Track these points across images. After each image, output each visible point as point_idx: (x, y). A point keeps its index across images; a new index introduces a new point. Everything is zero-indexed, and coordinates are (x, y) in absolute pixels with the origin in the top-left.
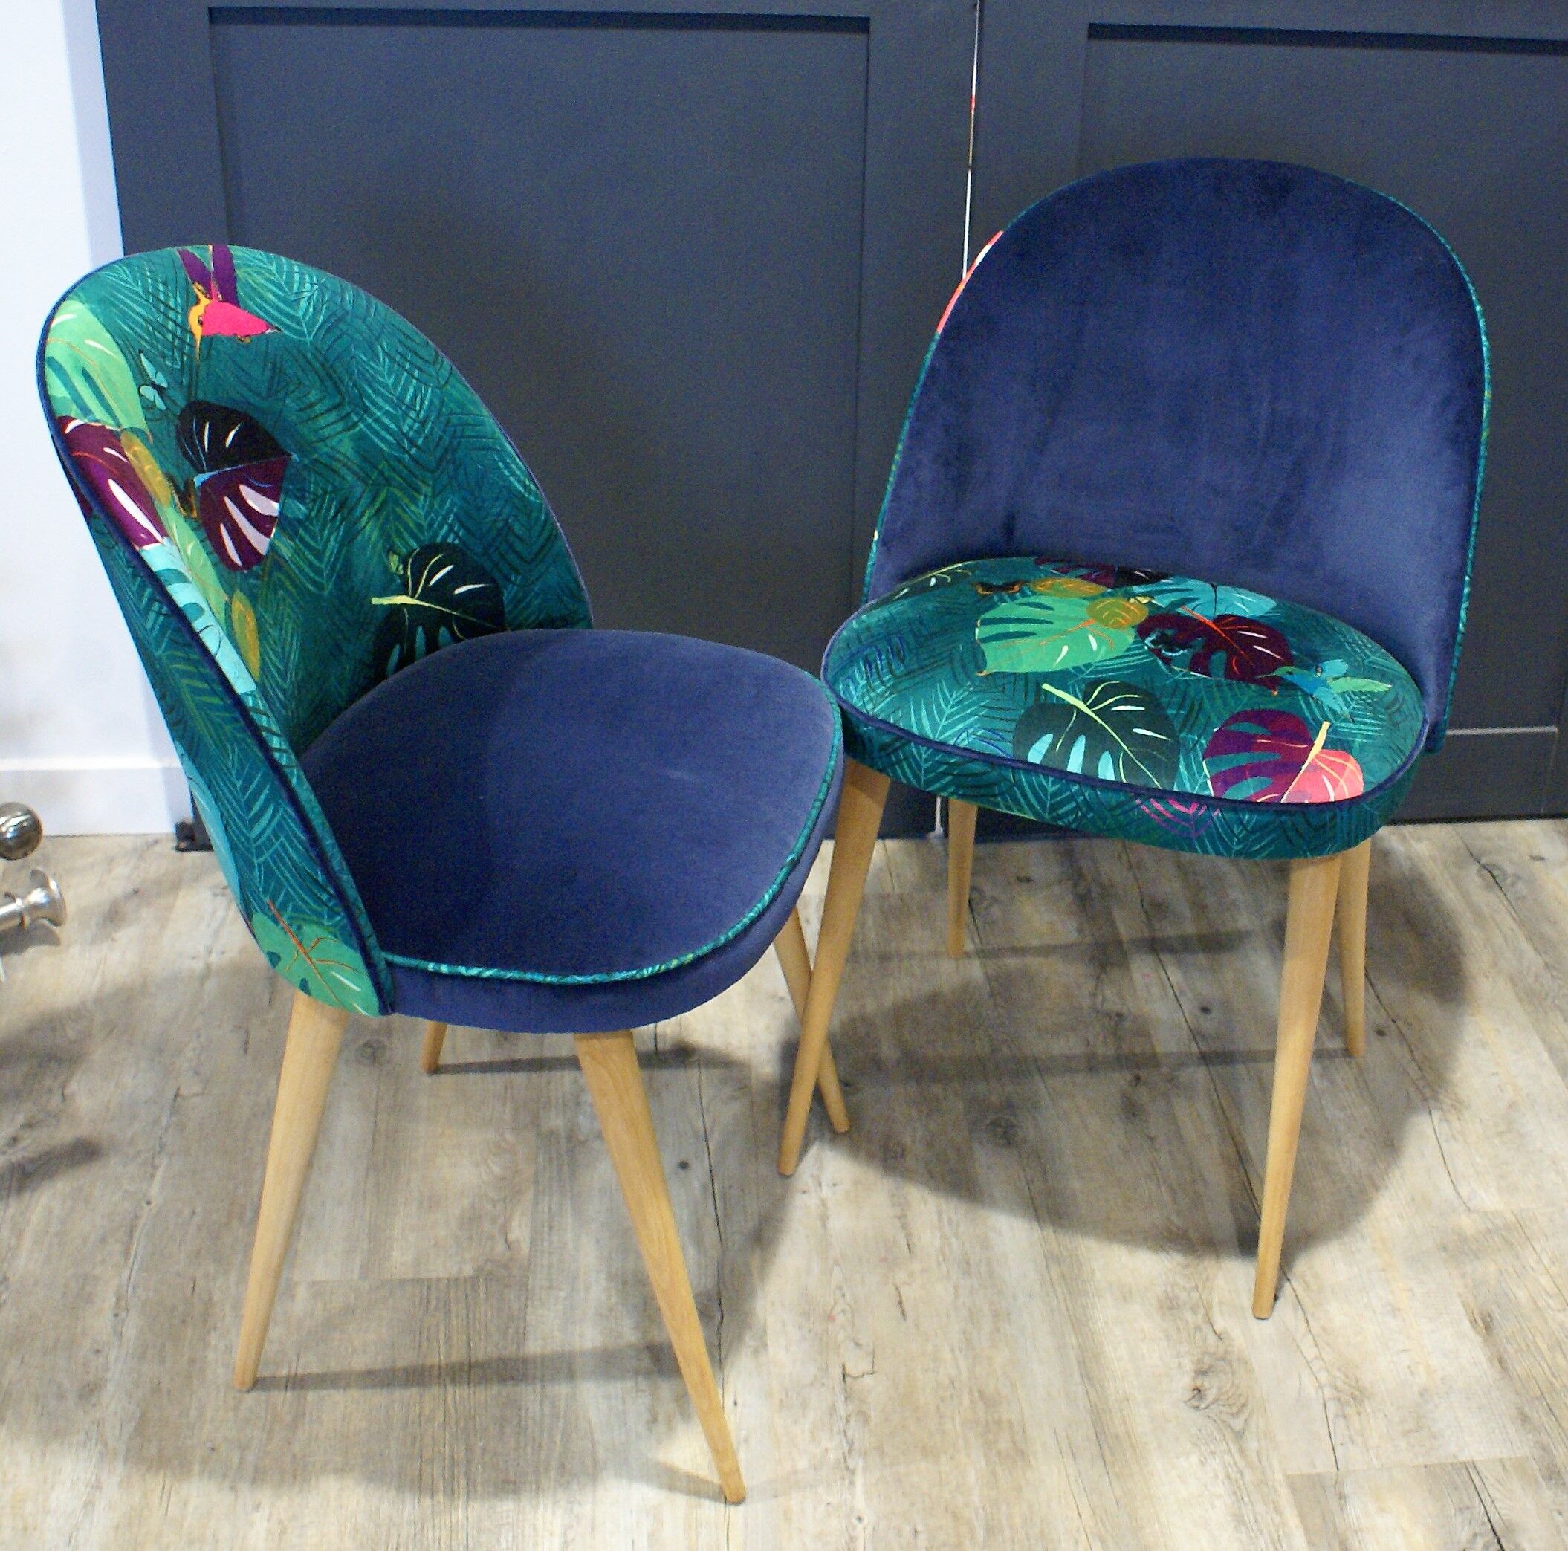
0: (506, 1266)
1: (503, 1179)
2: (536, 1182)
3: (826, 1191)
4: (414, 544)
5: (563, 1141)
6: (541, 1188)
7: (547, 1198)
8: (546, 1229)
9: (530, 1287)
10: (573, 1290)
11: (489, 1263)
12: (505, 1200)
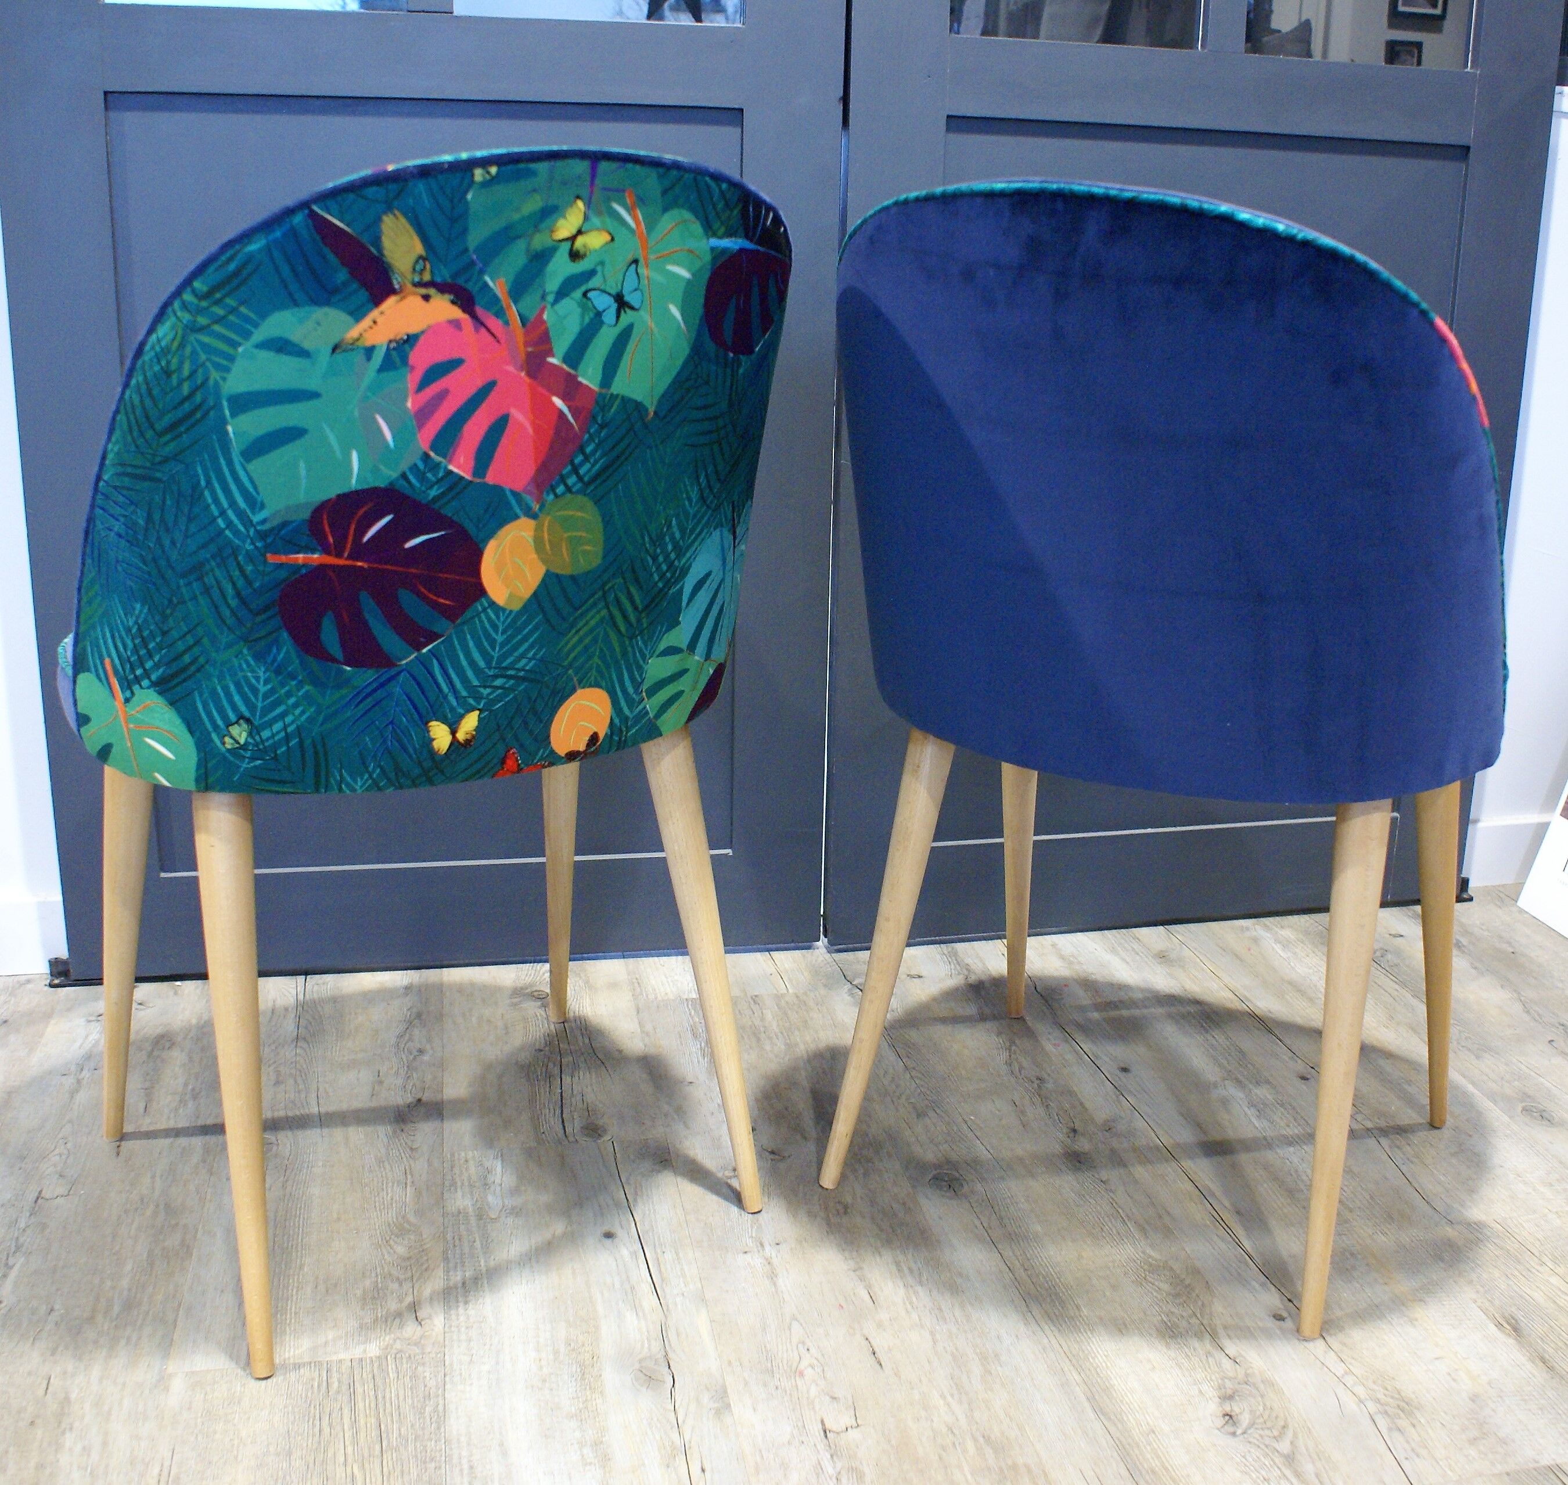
0: (417, 1344)
2: (446, 1259)
5: (473, 1219)
6: (451, 1265)
8: (461, 1304)
9: (447, 1363)
10: (497, 1363)
11: (398, 1341)
12: (412, 1278)
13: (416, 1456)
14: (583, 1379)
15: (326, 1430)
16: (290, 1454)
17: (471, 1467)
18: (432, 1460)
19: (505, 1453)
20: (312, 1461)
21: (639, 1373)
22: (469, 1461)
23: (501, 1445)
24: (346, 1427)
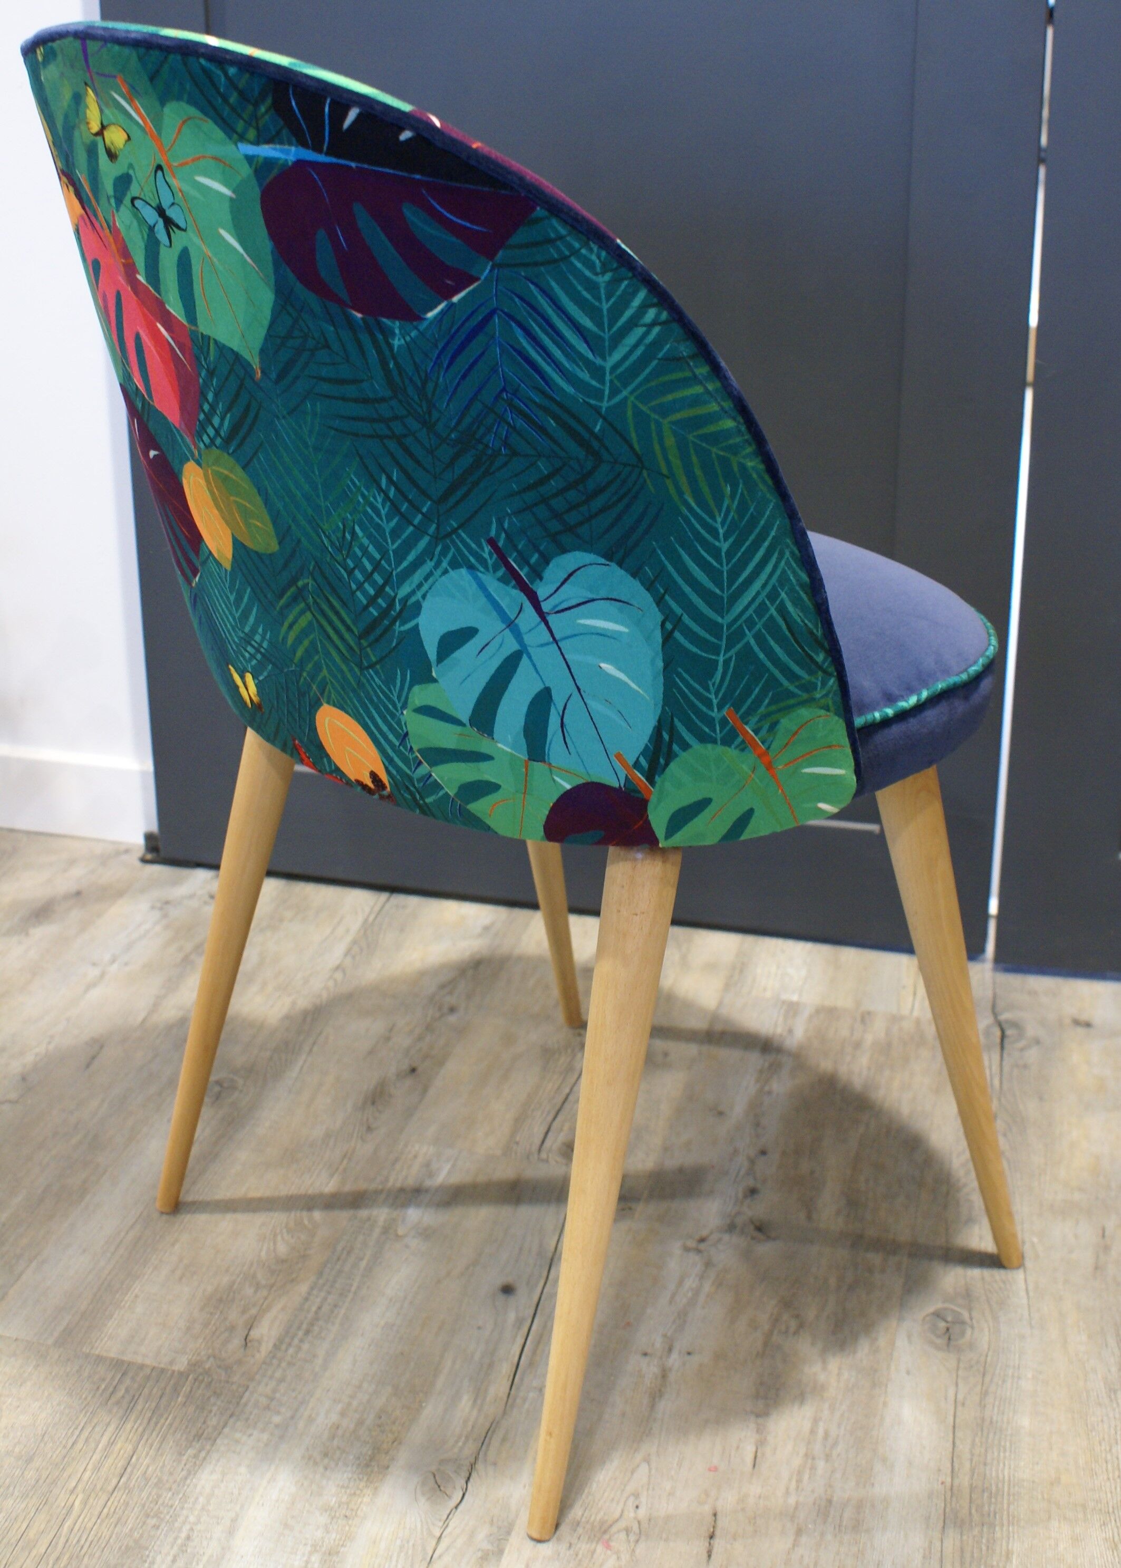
0: (228, 1369)
1: (283, 1261)
2: (320, 1274)
3: (674, 1359)
5: (377, 1231)
6: (321, 1282)
7: (323, 1294)
8: (300, 1333)
9: (244, 1400)
10: (292, 1417)
11: (211, 1359)
12: (272, 1286)
13: (144, 1506)
14: (367, 1465)
15: (80, 1445)
16: (30, 1460)
17: (188, 1538)
18: (156, 1515)
19: (231, 1532)
20: (44, 1477)
21: (431, 1477)
22: (192, 1529)
23: (234, 1520)
24: (100, 1446)
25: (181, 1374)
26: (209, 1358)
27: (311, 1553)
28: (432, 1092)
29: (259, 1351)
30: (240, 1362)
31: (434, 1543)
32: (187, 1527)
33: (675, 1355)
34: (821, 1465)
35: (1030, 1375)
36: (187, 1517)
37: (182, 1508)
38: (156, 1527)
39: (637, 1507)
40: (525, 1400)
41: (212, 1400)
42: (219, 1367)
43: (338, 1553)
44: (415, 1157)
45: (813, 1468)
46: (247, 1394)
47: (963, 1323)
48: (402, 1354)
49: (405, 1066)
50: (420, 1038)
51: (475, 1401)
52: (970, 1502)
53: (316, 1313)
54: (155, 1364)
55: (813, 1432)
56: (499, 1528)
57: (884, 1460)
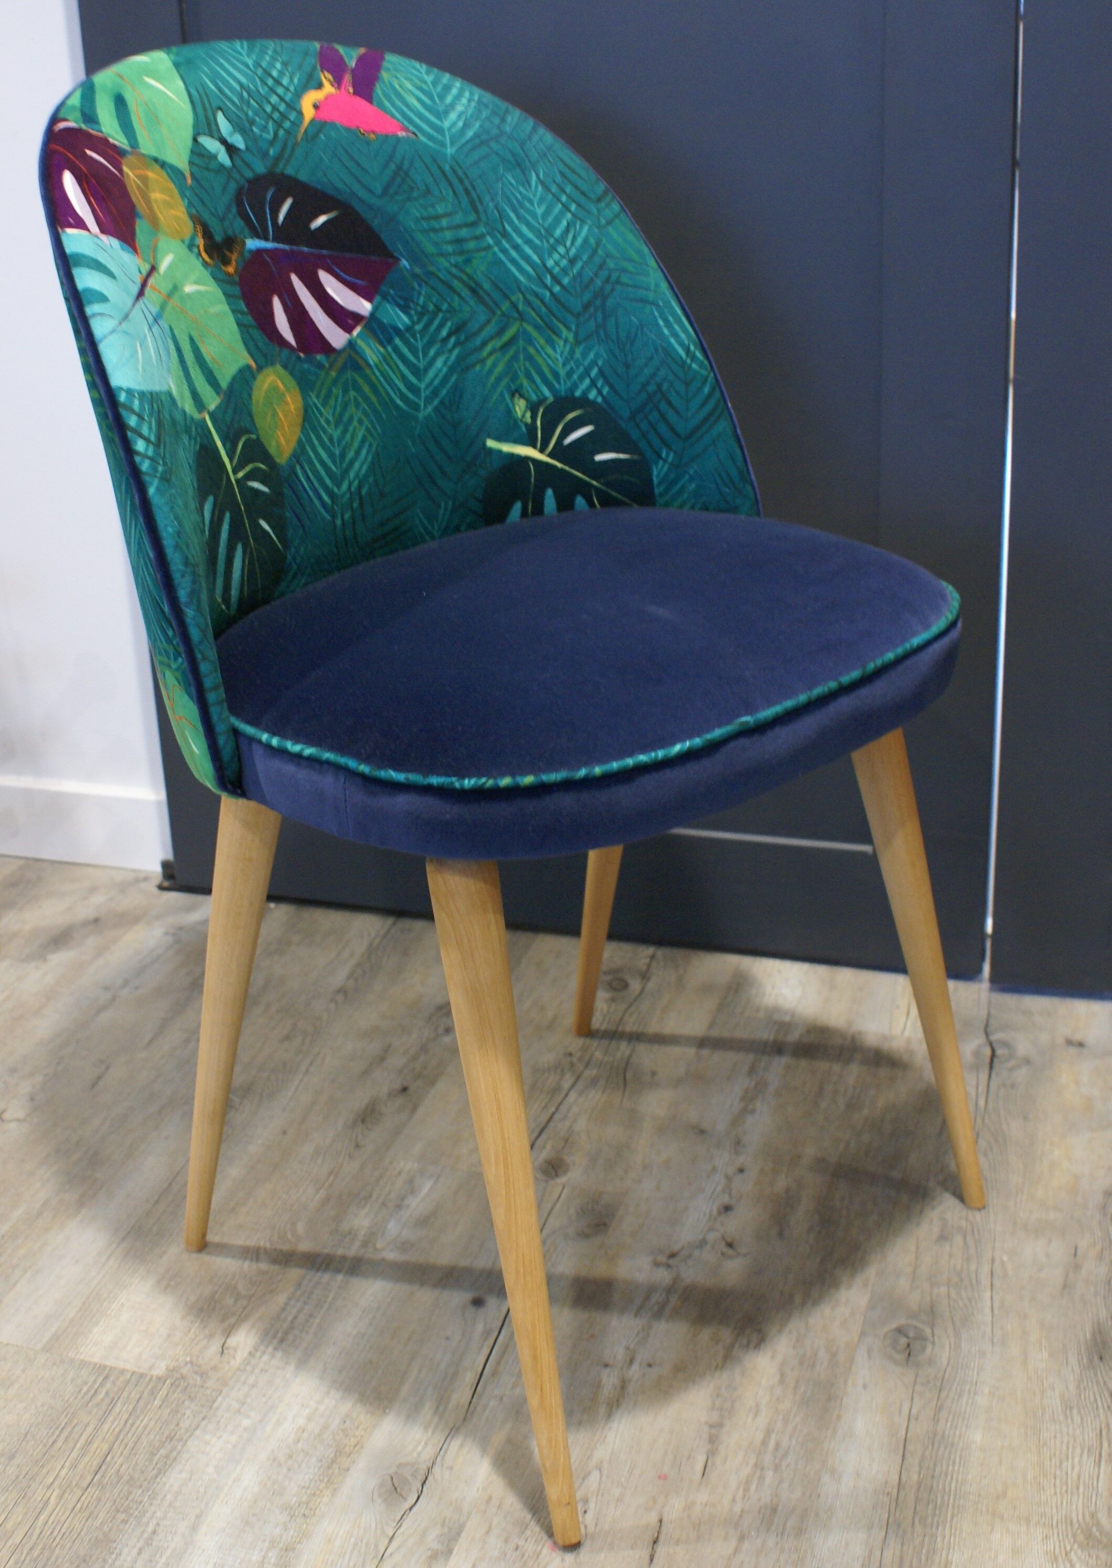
0: (203, 1374)
3: (635, 1371)
4: (547, 392)
6: (299, 1293)
7: (299, 1305)
9: (216, 1405)
10: (261, 1421)
11: (189, 1366)
12: (251, 1297)
13: (115, 1502)
14: (329, 1468)
15: (59, 1444)
16: (12, 1457)
17: (154, 1532)
18: (126, 1511)
19: (194, 1528)
20: (24, 1473)
21: (389, 1479)
22: (158, 1525)
23: (198, 1517)
24: (78, 1446)
25: (159, 1378)
26: (186, 1363)
27: (268, 1550)
28: (421, 1111)
29: (234, 1358)
30: (215, 1368)
31: (387, 1541)
32: (154, 1522)
33: (635, 1367)
34: (770, 1475)
35: (987, 1391)
36: (155, 1512)
37: (151, 1504)
38: (125, 1522)
39: (585, 1512)
40: (485, 1408)
41: (187, 1403)
42: (196, 1373)
43: (294, 1549)
44: (400, 1173)
45: (762, 1478)
46: (220, 1399)
47: (924, 1339)
48: (371, 1362)
49: (398, 1086)
50: (415, 1058)
51: (437, 1407)
52: (914, 1513)
53: (292, 1322)
54: (134, 1369)
55: (764, 1443)
56: (450, 1529)
57: (833, 1471)
